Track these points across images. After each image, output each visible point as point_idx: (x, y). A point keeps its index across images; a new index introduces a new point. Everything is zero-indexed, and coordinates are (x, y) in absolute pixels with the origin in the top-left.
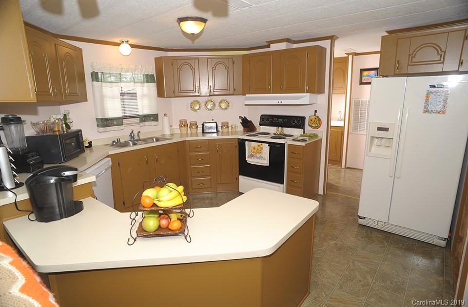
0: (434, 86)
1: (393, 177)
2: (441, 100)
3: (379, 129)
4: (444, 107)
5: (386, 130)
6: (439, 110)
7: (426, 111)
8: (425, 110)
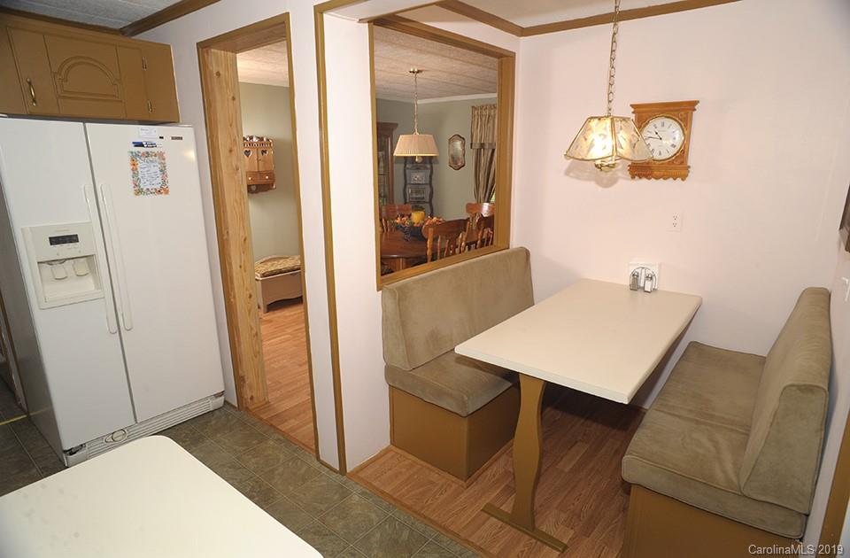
0: (141, 145)
1: (118, 334)
2: (157, 169)
3: (55, 241)
4: (164, 181)
5: (72, 239)
6: (158, 187)
7: (139, 192)
8: (137, 188)
